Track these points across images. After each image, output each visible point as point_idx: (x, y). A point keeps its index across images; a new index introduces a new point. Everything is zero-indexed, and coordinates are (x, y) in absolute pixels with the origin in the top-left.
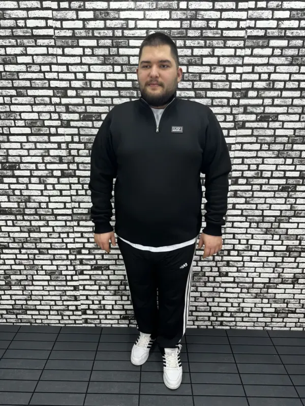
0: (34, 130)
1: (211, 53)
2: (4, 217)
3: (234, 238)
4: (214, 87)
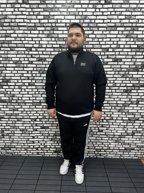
0: (17, 65)
2: (2, 104)
4: (94, 47)
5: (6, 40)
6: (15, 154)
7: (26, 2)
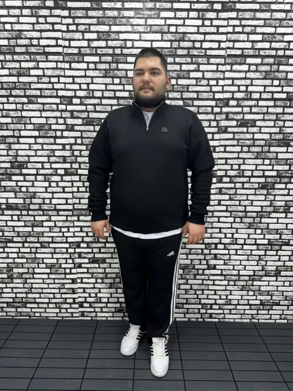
0: (42, 133)
1: (197, 68)
2: (10, 212)
3: (220, 232)
4: (200, 97)
5: (19, 82)
6: (35, 316)
7: (62, 5)
